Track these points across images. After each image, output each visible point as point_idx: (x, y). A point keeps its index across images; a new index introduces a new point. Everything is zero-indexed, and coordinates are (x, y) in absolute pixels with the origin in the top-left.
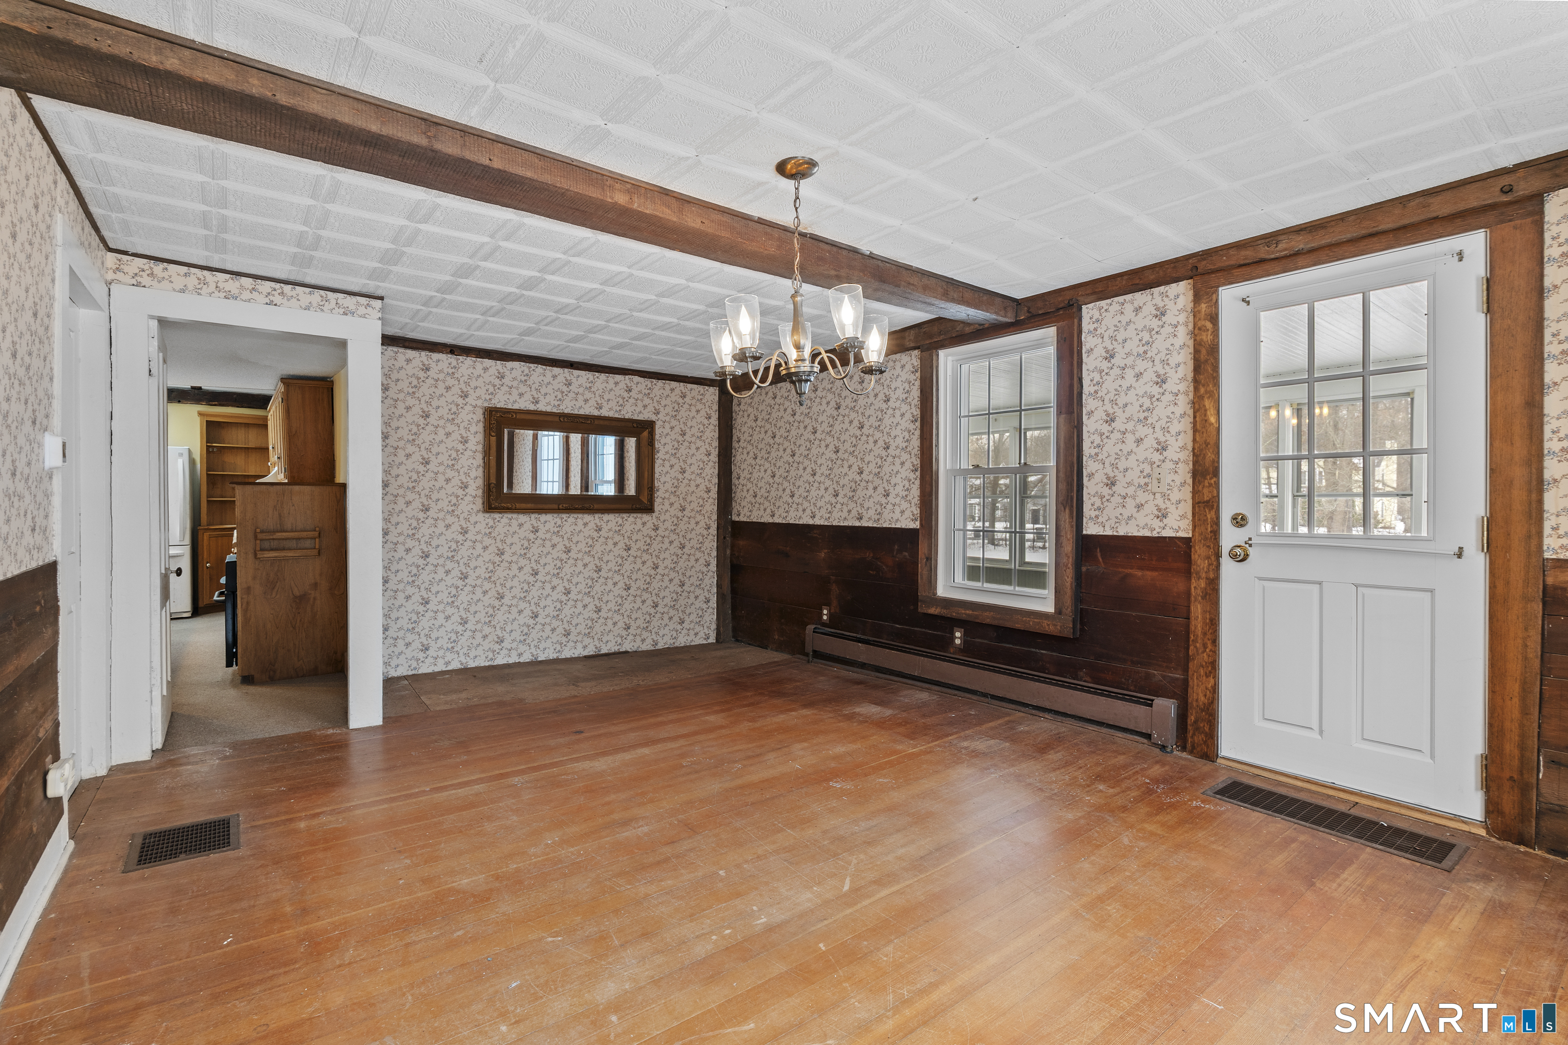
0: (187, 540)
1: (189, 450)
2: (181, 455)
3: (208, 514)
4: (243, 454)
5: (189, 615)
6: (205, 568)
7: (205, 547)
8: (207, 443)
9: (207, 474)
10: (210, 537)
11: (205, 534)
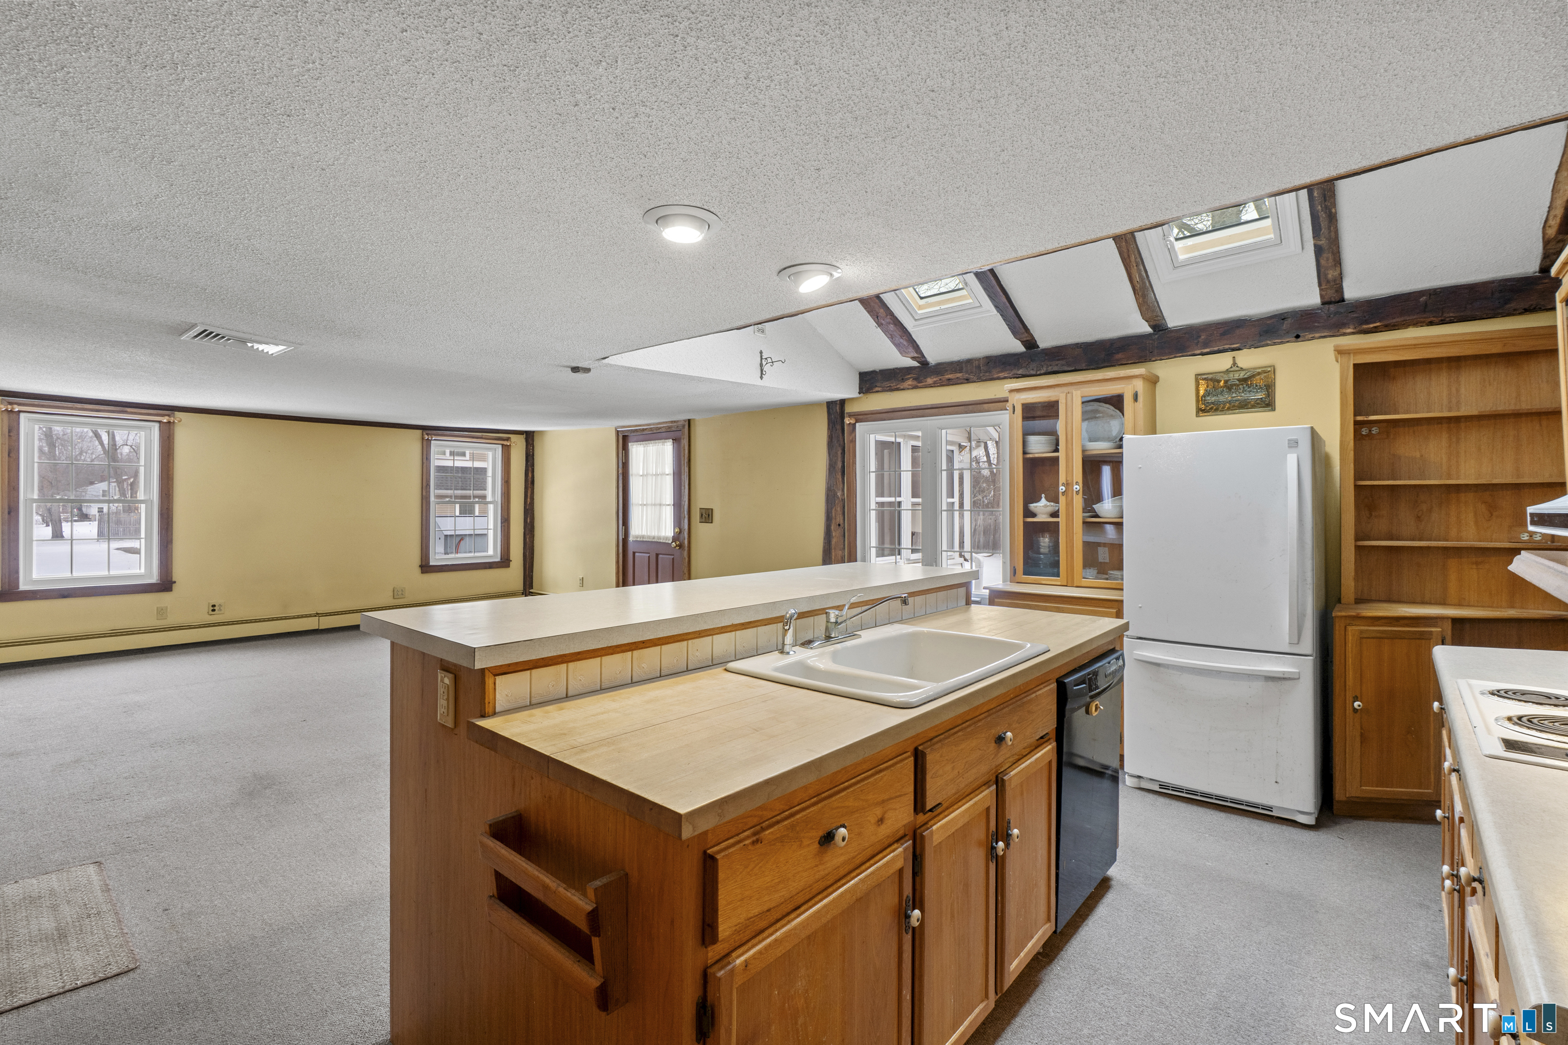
0: (1308, 643)
1: (1313, 432)
2: (1294, 444)
3: (1356, 579)
4: (1445, 435)
5: (1310, 820)
6: (1349, 711)
7: (1350, 661)
8: (1355, 415)
9: (1356, 486)
10: (1362, 638)
11: (1350, 628)
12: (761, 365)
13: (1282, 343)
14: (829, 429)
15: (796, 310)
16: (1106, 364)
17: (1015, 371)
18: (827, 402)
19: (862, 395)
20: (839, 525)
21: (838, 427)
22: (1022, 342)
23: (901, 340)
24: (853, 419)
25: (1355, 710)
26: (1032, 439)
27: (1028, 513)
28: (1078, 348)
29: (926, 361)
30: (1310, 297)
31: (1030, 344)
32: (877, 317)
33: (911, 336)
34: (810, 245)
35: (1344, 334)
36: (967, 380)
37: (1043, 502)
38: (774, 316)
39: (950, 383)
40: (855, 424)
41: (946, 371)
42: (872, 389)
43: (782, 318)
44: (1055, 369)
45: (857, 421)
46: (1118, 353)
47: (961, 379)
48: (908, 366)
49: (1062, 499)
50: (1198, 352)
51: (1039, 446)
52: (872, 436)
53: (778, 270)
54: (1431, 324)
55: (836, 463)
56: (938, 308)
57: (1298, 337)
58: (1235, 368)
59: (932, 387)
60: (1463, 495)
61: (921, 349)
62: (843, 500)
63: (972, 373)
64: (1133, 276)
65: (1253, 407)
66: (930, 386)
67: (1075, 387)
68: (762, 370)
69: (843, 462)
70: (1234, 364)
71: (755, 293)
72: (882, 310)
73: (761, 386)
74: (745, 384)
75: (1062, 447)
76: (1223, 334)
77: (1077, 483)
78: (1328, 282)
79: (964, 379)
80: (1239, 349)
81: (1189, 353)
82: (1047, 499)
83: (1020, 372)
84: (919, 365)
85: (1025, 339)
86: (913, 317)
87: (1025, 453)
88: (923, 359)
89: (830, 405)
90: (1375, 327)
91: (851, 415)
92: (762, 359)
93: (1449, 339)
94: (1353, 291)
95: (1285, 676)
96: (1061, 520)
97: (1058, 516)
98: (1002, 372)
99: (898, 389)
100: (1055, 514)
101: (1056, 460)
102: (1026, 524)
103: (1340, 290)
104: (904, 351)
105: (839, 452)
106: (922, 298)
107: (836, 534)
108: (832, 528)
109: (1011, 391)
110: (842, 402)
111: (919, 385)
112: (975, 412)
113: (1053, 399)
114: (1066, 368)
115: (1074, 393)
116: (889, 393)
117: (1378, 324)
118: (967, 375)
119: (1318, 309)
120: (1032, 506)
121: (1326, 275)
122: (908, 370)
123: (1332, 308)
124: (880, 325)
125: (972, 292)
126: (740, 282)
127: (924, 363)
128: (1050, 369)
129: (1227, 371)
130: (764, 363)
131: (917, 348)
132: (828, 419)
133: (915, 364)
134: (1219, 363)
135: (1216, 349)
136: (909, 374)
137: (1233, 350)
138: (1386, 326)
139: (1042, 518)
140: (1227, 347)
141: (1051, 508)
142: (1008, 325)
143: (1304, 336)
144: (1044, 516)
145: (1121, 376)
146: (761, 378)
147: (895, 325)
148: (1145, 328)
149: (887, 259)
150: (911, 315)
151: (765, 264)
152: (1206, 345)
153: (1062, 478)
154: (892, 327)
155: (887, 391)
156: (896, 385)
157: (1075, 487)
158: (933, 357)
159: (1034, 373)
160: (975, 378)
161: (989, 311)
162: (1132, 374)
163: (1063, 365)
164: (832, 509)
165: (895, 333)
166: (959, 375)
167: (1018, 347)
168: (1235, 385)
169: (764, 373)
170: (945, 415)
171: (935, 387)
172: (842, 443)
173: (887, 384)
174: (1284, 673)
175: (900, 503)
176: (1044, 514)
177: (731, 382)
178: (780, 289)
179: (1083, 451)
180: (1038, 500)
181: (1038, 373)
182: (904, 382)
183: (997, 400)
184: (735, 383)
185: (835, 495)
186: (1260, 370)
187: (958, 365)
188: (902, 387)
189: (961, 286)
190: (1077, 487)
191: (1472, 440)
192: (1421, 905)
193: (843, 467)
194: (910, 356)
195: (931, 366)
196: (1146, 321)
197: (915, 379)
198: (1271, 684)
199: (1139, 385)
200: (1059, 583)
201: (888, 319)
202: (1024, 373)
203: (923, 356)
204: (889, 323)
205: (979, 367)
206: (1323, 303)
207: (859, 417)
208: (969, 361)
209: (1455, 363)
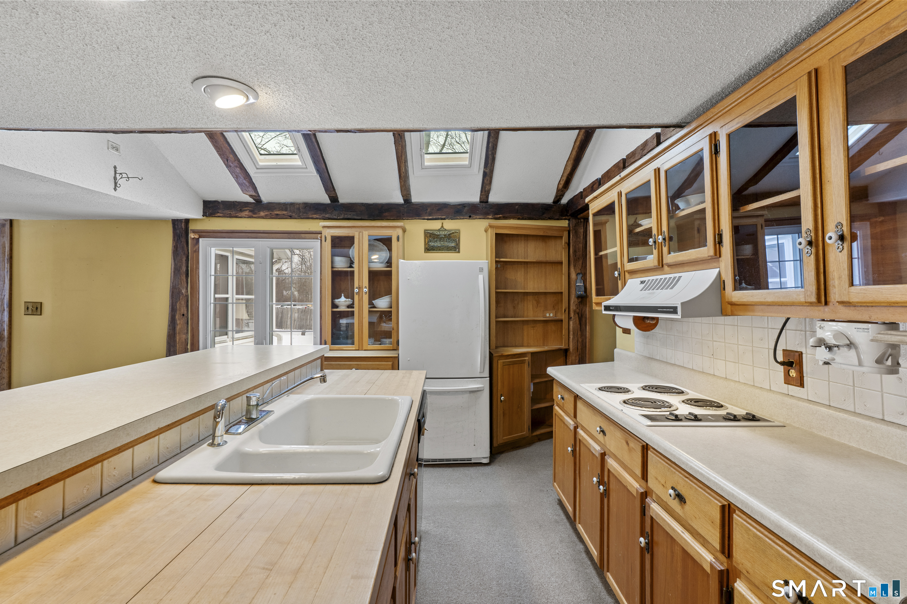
0: (487, 371)
2: (480, 270)
3: (495, 337)
4: (523, 270)
5: (487, 461)
6: (499, 402)
7: (499, 377)
8: (496, 258)
9: (496, 292)
10: (504, 365)
11: (499, 361)
12: (115, 178)
13: (463, 219)
14: (174, 240)
15: (192, 126)
16: (379, 218)
17: (324, 215)
18: (172, 220)
19: (205, 217)
20: (183, 315)
21: (183, 240)
22: (329, 197)
23: (244, 181)
24: (197, 235)
25: (501, 401)
26: (338, 259)
27: (334, 306)
28: (363, 206)
29: (261, 199)
30: (475, 198)
31: (334, 199)
32: (227, 160)
33: (251, 179)
34: (243, 59)
35: (488, 218)
36: (290, 216)
37: (343, 299)
38: (166, 127)
39: (277, 217)
40: (198, 239)
41: (276, 208)
42: (215, 214)
43: (170, 132)
44: (349, 217)
45: (200, 237)
46: (385, 212)
47: (286, 215)
48: (245, 201)
49: (356, 297)
50: (426, 218)
51: (341, 263)
52: (213, 249)
53: (196, 77)
54: (519, 219)
55: (180, 267)
56: (275, 164)
57: (470, 217)
58: (442, 229)
59: (264, 218)
60: (529, 297)
61: (258, 190)
62: (187, 296)
63: (294, 212)
64: (401, 168)
65: (451, 250)
66: (262, 218)
67: (364, 229)
68: (116, 184)
69: (187, 267)
70: (442, 227)
71: (156, 96)
72: (231, 156)
73: (114, 197)
74: (98, 192)
75: (356, 265)
76: (438, 210)
77: (366, 287)
78: (485, 191)
79: (288, 216)
80: (444, 219)
81: (422, 218)
82: (346, 297)
83: (327, 216)
84: (254, 201)
85: (332, 195)
86: (255, 166)
87: (332, 267)
88: (258, 198)
89: (176, 222)
90: (500, 217)
91: (194, 232)
92: (115, 173)
93: (528, 227)
94: (493, 198)
95: (479, 389)
96: (356, 310)
97: (353, 308)
98: (315, 214)
99: (236, 217)
100: (351, 306)
101: (352, 273)
102: (333, 313)
103: (487, 197)
104: (245, 189)
105: (184, 259)
106: (261, 154)
107: (180, 323)
108: (177, 317)
109: (324, 227)
110: (187, 221)
111: (254, 215)
112: (295, 239)
113: (351, 235)
114: (356, 217)
115: (364, 232)
116: (229, 219)
117: (501, 216)
118: (291, 214)
119: (478, 204)
120: (337, 301)
121: (485, 188)
122: (246, 204)
123: (484, 205)
124: (228, 166)
125: (302, 158)
126: (144, 77)
127: (258, 201)
128: (346, 216)
129: (439, 230)
130: (118, 177)
131: (255, 189)
132: (173, 232)
133: (251, 200)
134: (435, 225)
135: (435, 217)
136: (246, 207)
137: (442, 219)
138: (504, 217)
139: (342, 308)
140: (440, 217)
141: (349, 302)
142: (323, 184)
143: (473, 217)
144: (343, 307)
145: (391, 225)
146: (115, 189)
147: (241, 169)
148: (401, 201)
149: (303, 99)
150: (254, 164)
151: (184, 65)
152: (430, 215)
153: (356, 284)
154: (238, 170)
155: (227, 217)
156: (236, 214)
157: (364, 289)
158: (265, 198)
159: (336, 217)
160: (296, 216)
161: (312, 172)
162: (396, 225)
163: (354, 215)
164: (176, 302)
165: (240, 175)
166: (285, 212)
167: (325, 199)
168: (443, 237)
169: (119, 186)
170: (273, 238)
171: (266, 218)
172: (186, 252)
173: (228, 212)
174: (478, 388)
175: (227, 299)
176: (344, 306)
177: (82, 188)
178: (187, 99)
179: (369, 268)
180: (340, 297)
181: (339, 218)
182: (242, 212)
183: (311, 232)
184: (86, 189)
185: (180, 292)
186: (453, 231)
187: (284, 206)
188: (240, 216)
189: (295, 152)
190: (366, 290)
191: (533, 272)
192: (541, 491)
193: (187, 270)
194: (249, 193)
195: (264, 204)
196: (403, 196)
197: (250, 211)
198: (472, 394)
199: (400, 232)
200: (354, 349)
201: (236, 164)
202: (329, 217)
203: (259, 196)
204: (236, 167)
205: (299, 209)
206: (481, 202)
207: (202, 234)
208: (292, 204)
209: (526, 237)
